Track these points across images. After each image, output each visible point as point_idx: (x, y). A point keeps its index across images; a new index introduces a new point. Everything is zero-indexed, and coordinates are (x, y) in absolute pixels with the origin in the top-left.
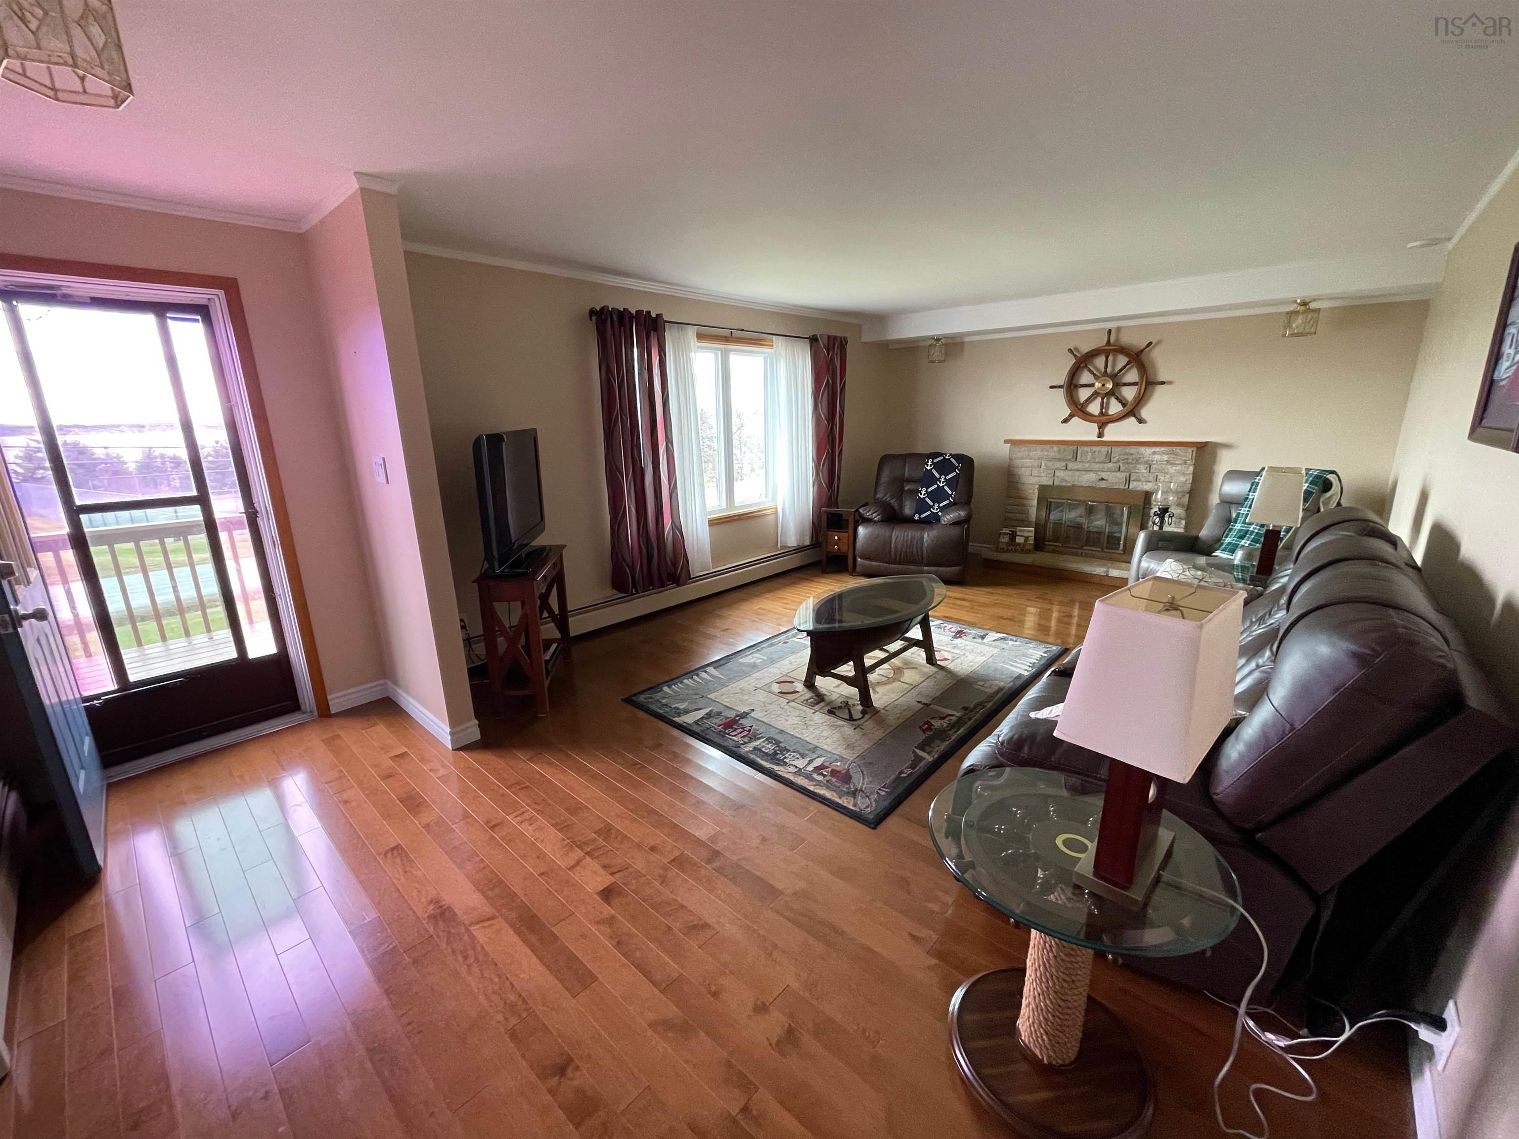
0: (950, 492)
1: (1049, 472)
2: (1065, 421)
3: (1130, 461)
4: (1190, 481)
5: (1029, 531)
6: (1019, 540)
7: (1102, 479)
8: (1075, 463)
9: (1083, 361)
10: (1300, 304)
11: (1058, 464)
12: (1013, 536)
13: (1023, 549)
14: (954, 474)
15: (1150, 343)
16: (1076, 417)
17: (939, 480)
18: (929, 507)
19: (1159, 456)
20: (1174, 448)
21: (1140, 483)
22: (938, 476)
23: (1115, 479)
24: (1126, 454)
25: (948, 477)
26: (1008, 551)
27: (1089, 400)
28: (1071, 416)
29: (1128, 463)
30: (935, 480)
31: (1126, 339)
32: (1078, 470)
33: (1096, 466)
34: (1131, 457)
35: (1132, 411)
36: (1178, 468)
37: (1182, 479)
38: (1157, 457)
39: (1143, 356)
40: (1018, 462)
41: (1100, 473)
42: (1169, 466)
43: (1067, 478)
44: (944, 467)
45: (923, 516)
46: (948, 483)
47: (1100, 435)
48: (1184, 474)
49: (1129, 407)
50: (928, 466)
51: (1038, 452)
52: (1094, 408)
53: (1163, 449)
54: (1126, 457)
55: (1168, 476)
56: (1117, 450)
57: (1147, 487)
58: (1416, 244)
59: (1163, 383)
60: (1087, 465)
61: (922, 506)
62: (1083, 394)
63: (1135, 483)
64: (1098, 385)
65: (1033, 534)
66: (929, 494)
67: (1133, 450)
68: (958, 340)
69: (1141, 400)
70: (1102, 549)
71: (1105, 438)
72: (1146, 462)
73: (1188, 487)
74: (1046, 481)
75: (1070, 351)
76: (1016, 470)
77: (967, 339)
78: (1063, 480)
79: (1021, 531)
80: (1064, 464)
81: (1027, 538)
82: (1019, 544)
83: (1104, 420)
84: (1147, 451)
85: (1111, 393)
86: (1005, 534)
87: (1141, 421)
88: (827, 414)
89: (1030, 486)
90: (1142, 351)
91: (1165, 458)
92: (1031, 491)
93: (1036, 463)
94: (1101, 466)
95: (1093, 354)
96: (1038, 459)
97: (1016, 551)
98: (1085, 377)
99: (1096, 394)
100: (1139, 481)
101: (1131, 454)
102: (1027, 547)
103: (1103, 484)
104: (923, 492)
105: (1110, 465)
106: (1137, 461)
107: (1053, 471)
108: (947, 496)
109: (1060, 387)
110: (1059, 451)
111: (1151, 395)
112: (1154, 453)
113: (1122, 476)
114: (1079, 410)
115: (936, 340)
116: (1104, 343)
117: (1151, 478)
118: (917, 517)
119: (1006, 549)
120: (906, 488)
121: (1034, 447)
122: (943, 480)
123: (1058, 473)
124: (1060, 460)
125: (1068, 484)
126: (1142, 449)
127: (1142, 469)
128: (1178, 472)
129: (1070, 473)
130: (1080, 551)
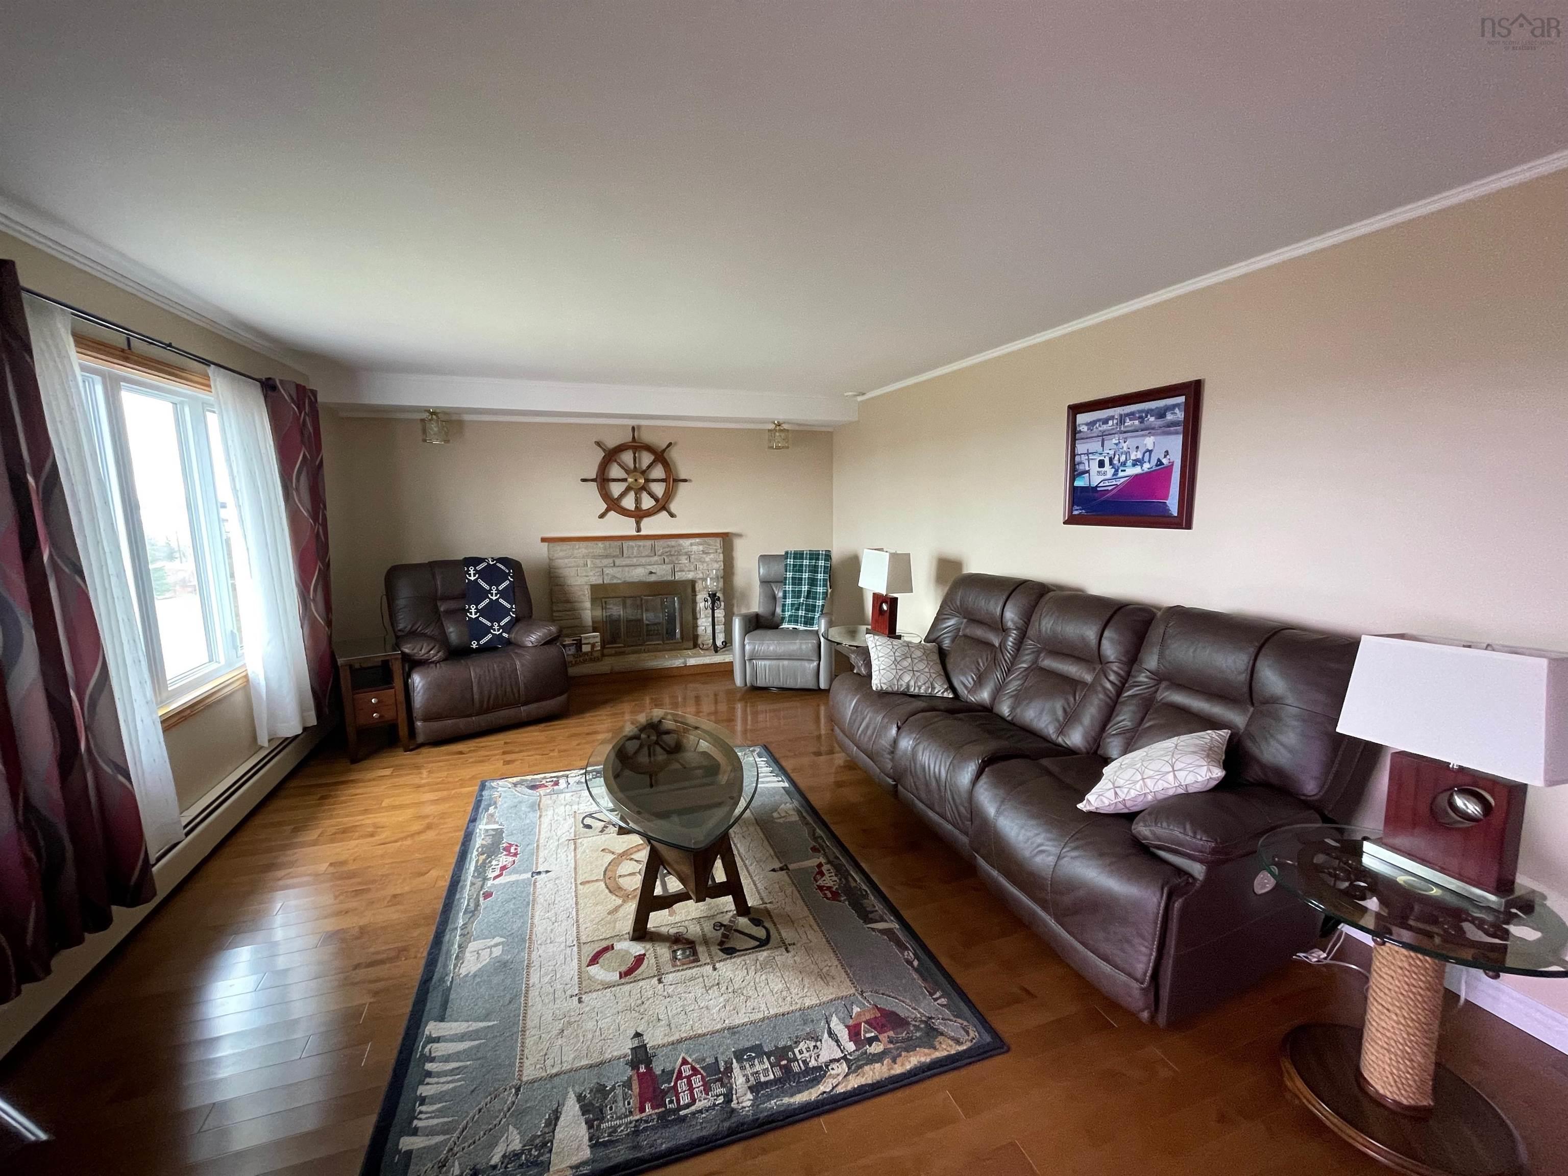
0: (509, 606)
1: (597, 570)
2: (602, 516)
3: (672, 553)
4: (722, 567)
5: (594, 637)
6: (586, 648)
7: (651, 573)
8: (622, 559)
9: (611, 455)
10: (777, 425)
11: (606, 562)
12: (579, 645)
13: (591, 658)
14: (507, 582)
15: (670, 444)
16: (612, 512)
17: (490, 591)
18: (487, 630)
19: (694, 547)
20: (706, 539)
21: (684, 573)
22: (487, 587)
23: (662, 572)
24: (669, 546)
25: (501, 588)
26: (576, 664)
27: (623, 495)
28: (607, 511)
29: (671, 555)
30: (486, 594)
31: (647, 437)
32: (627, 566)
33: (643, 560)
34: (673, 550)
35: (662, 505)
36: (712, 556)
37: (716, 566)
38: (695, 548)
39: (665, 455)
40: (560, 563)
41: (649, 567)
42: (704, 556)
43: (618, 575)
44: (492, 574)
45: (482, 642)
46: (503, 594)
47: (639, 530)
48: (717, 562)
49: (661, 503)
50: (470, 575)
51: (581, 549)
52: (629, 502)
53: (698, 540)
54: (668, 549)
55: (705, 565)
56: (659, 544)
57: (690, 576)
58: (850, 393)
59: (685, 481)
60: (635, 560)
61: (478, 630)
62: (616, 489)
63: (679, 573)
64: (630, 480)
65: (598, 640)
66: (481, 612)
67: (673, 542)
68: (455, 417)
69: (669, 495)
70: (663, 641)
71: (643, 533)
72: (686, 554)
73: (721, 573)
74: (596, 580)
75: (598, 444)
76: (561, 571)
77: (467, 417)
78: (614, 577)
79: (586, 638)
80: (611, 561)
81: (593, 645)
82: (586, 653)
83: (639, 515)
84: (686, 543)
85: (644, 488)
86: (569, 645)
87: (672, 515)
88: (310, 507)
89: (576, 588)
90: (664, 450)
91: (701, 548)
92: (581, 593)
93: (581, 562)
94: (648, 560)
95: (621, 449)
96: (583, 557)
97: (585, 661)
98: (615, 471)
99: (628, 489)
100: (683, 571)
101: (673, 547)
102: (596, 654)
103: (653, 578)
104: (473, 611)
105: (656, 558)
106: (679, 553)
107: (601, 570)
108: (506, 612)
109: (592, 480)
110: (605, 549)
111: (676, 491)
112: (691, 545)
113: (669, 567)
114: (613, 504)
115: (432, 414)
116: (631, 439)
117: (692, 568)
118: (474, 645)
119: (574, 662)
120: (442, 609)
121: (577, 544)
122: (494, 592)
123: (607, 571)
124: (607, 557)
125: (619, 581)
126: (681, 541)
127: (684, 560)
128: (712, 560)
129: (620, 569)
130: (643, 648)
